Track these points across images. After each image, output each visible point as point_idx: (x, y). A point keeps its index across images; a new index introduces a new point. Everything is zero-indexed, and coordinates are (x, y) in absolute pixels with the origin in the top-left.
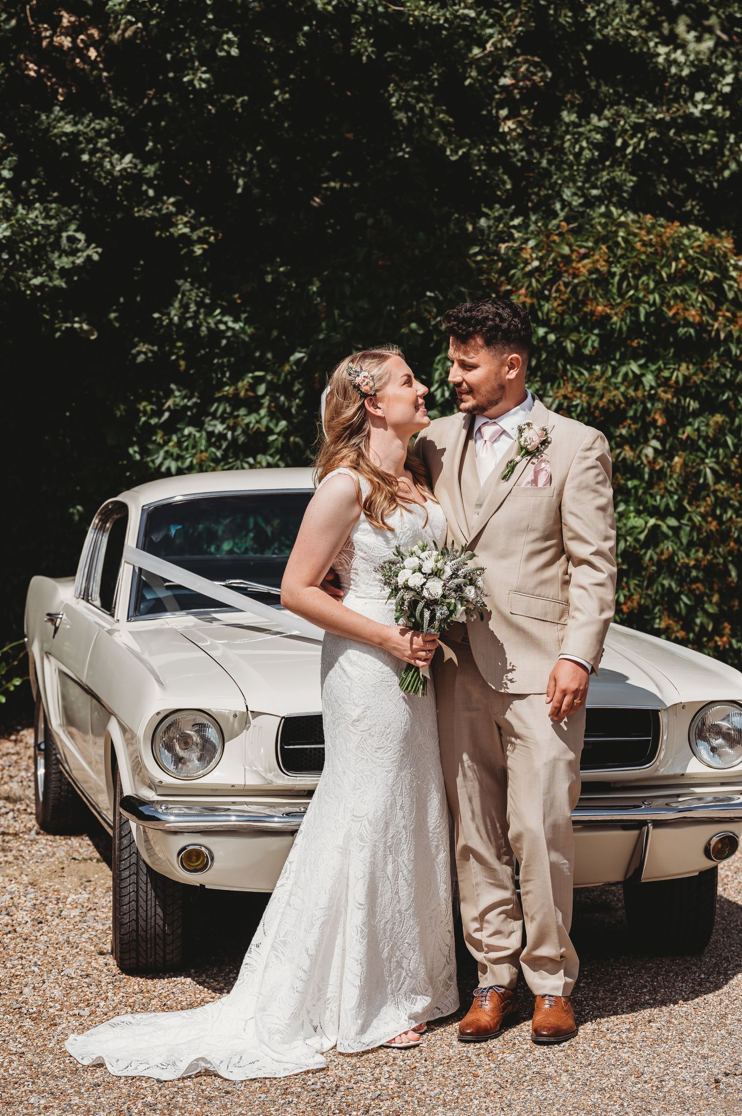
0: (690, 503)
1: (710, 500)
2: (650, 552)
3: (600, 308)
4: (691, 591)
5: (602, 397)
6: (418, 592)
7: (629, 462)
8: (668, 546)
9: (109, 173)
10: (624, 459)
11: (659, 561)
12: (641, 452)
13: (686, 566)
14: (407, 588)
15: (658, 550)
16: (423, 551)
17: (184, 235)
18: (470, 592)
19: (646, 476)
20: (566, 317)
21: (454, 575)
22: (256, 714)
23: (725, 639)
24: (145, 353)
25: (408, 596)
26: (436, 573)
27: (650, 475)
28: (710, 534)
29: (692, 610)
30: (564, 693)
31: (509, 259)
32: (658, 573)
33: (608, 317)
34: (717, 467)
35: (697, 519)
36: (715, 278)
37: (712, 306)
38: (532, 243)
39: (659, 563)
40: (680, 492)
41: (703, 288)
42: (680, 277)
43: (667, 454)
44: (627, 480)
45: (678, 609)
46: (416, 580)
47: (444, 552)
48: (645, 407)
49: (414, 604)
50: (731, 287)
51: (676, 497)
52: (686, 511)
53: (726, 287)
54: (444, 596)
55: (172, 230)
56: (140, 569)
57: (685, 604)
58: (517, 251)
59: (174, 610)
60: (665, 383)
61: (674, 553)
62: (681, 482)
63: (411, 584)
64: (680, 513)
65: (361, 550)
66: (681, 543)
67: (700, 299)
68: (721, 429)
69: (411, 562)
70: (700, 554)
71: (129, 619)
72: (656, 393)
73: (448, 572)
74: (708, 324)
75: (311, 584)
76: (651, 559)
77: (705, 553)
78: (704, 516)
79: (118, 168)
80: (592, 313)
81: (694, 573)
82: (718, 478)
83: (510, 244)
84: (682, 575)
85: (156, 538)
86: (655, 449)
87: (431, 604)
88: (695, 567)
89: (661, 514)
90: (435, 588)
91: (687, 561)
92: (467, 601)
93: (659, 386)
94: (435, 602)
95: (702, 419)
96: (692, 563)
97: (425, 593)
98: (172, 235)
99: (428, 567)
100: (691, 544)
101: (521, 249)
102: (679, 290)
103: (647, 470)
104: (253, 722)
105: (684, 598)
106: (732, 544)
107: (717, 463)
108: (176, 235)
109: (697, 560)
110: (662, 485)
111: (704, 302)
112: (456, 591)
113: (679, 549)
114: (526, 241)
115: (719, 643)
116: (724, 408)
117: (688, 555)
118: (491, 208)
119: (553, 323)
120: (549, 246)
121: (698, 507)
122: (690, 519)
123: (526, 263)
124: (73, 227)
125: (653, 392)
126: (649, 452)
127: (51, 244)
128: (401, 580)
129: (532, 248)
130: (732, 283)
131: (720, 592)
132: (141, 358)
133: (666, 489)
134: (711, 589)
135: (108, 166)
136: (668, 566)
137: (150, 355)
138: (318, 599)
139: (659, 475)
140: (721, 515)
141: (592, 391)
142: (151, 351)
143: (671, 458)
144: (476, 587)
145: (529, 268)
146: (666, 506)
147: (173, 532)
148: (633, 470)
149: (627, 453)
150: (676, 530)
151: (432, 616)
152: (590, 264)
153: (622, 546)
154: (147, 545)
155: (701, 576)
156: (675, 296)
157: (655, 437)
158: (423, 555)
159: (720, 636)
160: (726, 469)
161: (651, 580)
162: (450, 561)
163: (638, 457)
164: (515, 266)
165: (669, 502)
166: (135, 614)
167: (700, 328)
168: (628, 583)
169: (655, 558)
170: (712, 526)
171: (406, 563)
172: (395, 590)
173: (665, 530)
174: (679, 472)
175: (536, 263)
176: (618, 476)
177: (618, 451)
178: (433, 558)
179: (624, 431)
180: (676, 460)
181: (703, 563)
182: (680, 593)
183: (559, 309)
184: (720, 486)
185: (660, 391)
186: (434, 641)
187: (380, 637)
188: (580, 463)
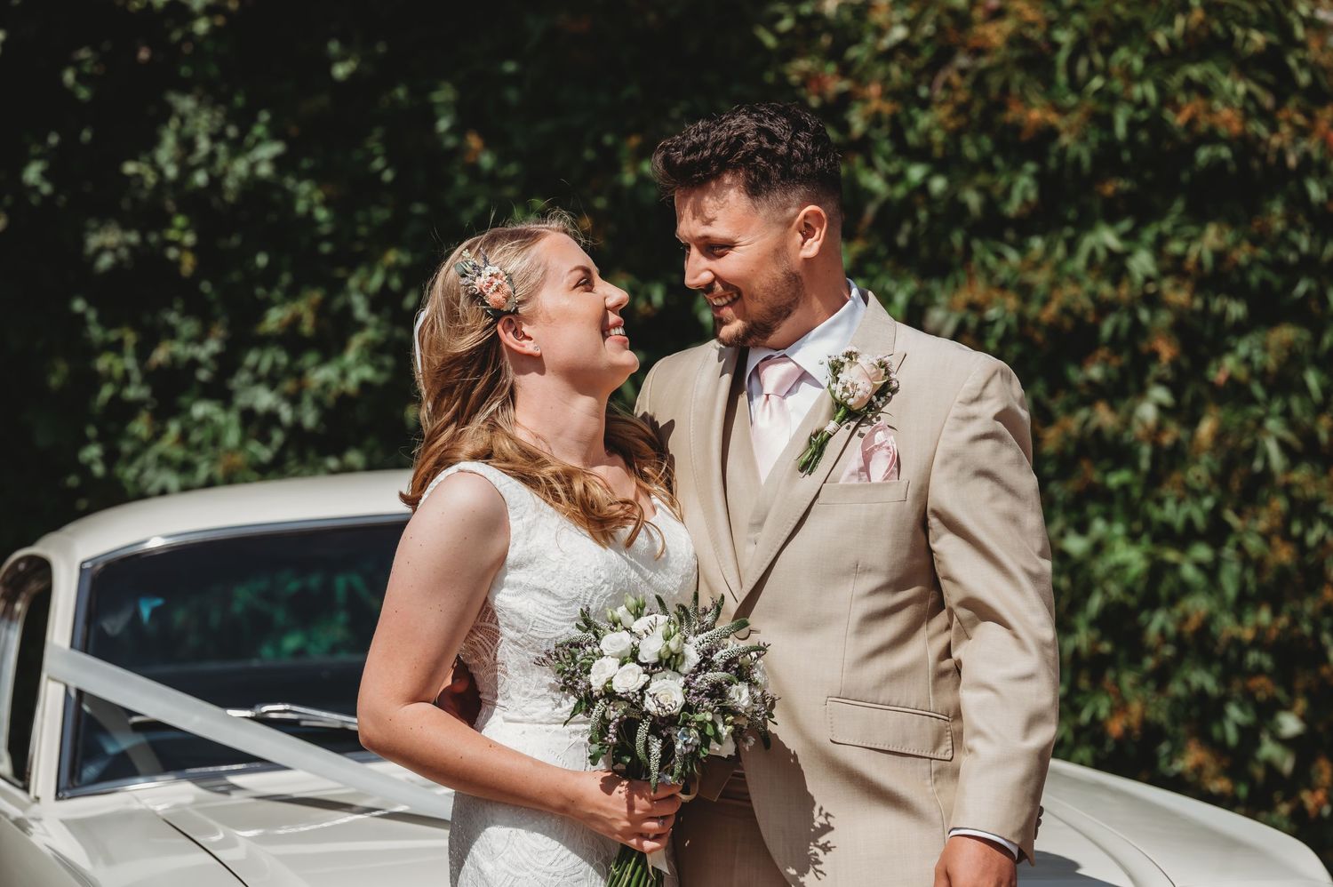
0: (1239, 512)
1: (1280, 504)
2: (1159, 617)
3: (1035, 114)
4: (1248, 695)
5: (1046, 301)
6: (634, 702)
7: (1108, 436)
8: (1198, 605)
10: (1099, 432)
11: (1180, 634)
12: (1131, 412)
13: (1236, 642)
14: (610, 695)
15: (1178, 612)
16: (638, 616)
18: (741, 696)
19: (1145, 464)
20: (966, 140)
21: (706, 663)
23: (1319, 794)
24: (114, 249)
25: (614, 714)
26: (669, 662)
27: (1155, 459)
28: (1283, 572)
29: (1250, 736)
31: (845, 27)
32: (1177, 660)
33: (1051, 133)
34: (1289, 436)
35: (1253, 544)
36: (1269, 45)
37: (1268, 101)
39: (1180, 642)
40: (1216, 490)
41: (1246, 66)
42: (1196, 47)
43: (1184, 412)
44: (1106, 472)
45: (1219, 732)
46: (628, 680)
47: (684, 615)
48: (1136, 321)
49: (629, 727)
50: (1301, 63)
51: (1208, 503)
52: (1230, 529)
53: (1291, 62)
54: (687, 707)
56: (80, 692)
57: (1236, 722)
58: (861, 12)
59: (151, 773)
60: (1173, 267)
61: (1211, 618)
62: (1216, 467)
63: (619, 687)
64: (1217, 533)
65: (512, 626)
66: (1225, 598)
67: (1241, 89)
68: (1294, 360)
69: (614, 642)
70: (1264, 616)
71: (61, 793)
72: (1158, 292)
73: (693, 658)
74: (1260, 139)
75: (415, 699)
76: (1163, 632)
77: (1276, 613)
78: (1266, 537)
80: (1016, 128)
81: (1253, 657)
82: (1293, 459)
84: (1230, 663)
85: (112, 626)
86: (1161, 408)
87: (663, 725)
88: (1255, 644)
89: (1184, 537)
90: (668, 693)
91: (1237, 630)
92: (735, 713)
93: (1164, 273)
94: (672, 720)
95: (1253, 337)
96: (1248, 634)
97: (650, 705)
99: (651, 648)
100: (1244, 597)
102: (1195, 72)
103: (1146, 451)
105: (1235, 709)
107: (1291, 428)
109: (1259, 630)
110: (1176, 477)
111: (1250, 96)
112: (711, 696)
113: (1221, 607)
115: (1310, 804)
116: (1300, 312)
117: (1239, 620)
119: (938, 153)
121: (1256, 517)
122: (1240, 547)
123: (880, 32)
125: (1151, 288)
126: (1147, 412)
128: (597, 680)
129: (893, 4)
131: (1307, 693)
132: (107, 260)
133: (1186, 485)
134: (1291, 692)
136: (1198, 644)
137: (124, 252)
138: (432, 729)
139: (1171, 459)
140: (1302, 537)
141: (1025, 291)
142: (126, 244)
143: (1192, 422)
144: (753, 684)
145: (886, 43)
146: (1189, 522)
147: (146, 612)
148: (1120, 453)
149: (1104, 416)
150: (1211, 571)
151: (668, 750)
152: (1008, 25)
153: (1096, 603)
154: (93, 641)
155: (1267, 662)
156: (1189, 85)
157: (1161, 381)
158: (639, 626)
159: (1313, 789)
160: (1310, 438)
161: (1161, 677)
162: (696, 634)
163: (1127, 424)
164: (858, 41)
165: (1198, 512)
166: (71, 782)
167: (1246, 146)
168: (1117, 682)
169: (1171, 628)
170: (1284, 554)
171: (604, 644)
172: (587, 701)
173: (1189, 572)
174: (1213, 450)
175: (899, 33)
176: (1085, 465)
177: (1083, 414)
178: (660, 631)
179: (1095, 372)
180: (1206, 428)
181: (1274, 634)
182: (1225, 699)
183: (951, 125)
184: (1296, 477)
185: (1167, 285)
186: (672, 797)
187: (560, 795)
188: (959, 428)
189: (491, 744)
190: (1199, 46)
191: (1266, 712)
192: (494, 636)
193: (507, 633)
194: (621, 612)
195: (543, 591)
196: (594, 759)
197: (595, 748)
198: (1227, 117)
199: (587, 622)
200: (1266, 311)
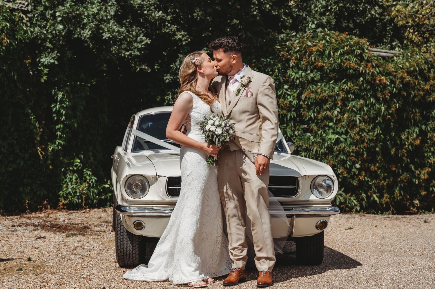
0: (350, 130)
1: (357, 129)
2: (336, 147)
3: (320, 64)
4: (351, 160)
5: (320, 95)
6: (213, 132)
7: (329, 116)
8: (343, 145)
9: (154, 17)
10: (328, 115)
11: (339, 150)
12: (333, 112)
13: (349, 152)
14: (209, 131)
15: (339, 146)
16: (214, 118)
17: (179, 38)
18: (231, 131)
19: (334, 121)
20: (308, 67)
21: (225, 126)
22: (159, 176)
23: (362, 177)
24: (169, 79)
25: (210, 134)
26: (219, 126)
27: (336, 121)
28: (357, 140)
29: (351, 167)
30: (260, 165)
31: (289, 47)
32: (339, 154)
33: (323, 66)
34: (361, 119)
35: (352, 135)
36: (361, 52)
37: (359, 62)
38: (297, 41)
39: (340, 151)
40: (347, 127)
41: (356, 56)
42: (347, 53)
43: (342, 113)
44: (329, 123)
45: (346, 166)
46: (213, 128)
47: (221, 118)
48: (335, 98)
49: (213, 136)
50: (365, 55)
51: (345, 129)
52: (349, 132)
53: (364, 55)
54: (222, 133)
57: (349, 165)
58: (292, 45)
59: (147, 149)
60: (343, 90)
61: (345, 147)
62: (347, 123)
63: (211, 129)
64: (347, 133)
65: (193, 118)
66: (347, 144)
67: (355, 60)
68: (362, 106)
69: (211, 122)
70: (354, 147)
71: (132, 152)
72: (339, 93)
73: (223, 125)
74: (358, 68)
75: (176, 130)
76: (337, 149)
77: (356, 147)
78: (355, 134)
79: (157, 15)
80: (317, 65)
81: (352, 154)
82: (360, 122)
83: (290, 42)
84: (348, 154)
86: (338, 112)
87: (218, 136)
88: (352, 152)
89: (340, 134)
90: (219, 131)
91: (349, 150)
92: (230, 134)
93: (340, 91)
94: (220, 135)
95: (355, 101)
96: (351, 150)
97: (216, 133)
98: (176, 39)
99: (217, 123)
100: (351, 144)
101: (294, 43)
102: (347, 57)
103: (335, 119)
104: (159, 179)
105: (348, 162)
106: (365, 144)
107: (360, 117)
109: (353, 149)
110: (340, 124)
111: (356, 61)
112: (226, 131)
113: (347, 146)
114: (295, 40)
115: (361, 178)
116: (363, 97)
117: (350, 148)
118: (285, 30)
119: (304, 69)
120: (303, 42)
121: (353, 131)
122: (350, 135)
123: (295, 48)
124: (142, 35)
125: (338, 93)
126: (336, 112)
127: (134, 41)
128: (207, 128)
129: (297, 43)
130: (366, 54)
131: (361, 160)
132: (167, 81)
133: (342, 125)
134: (358, 160)
135: (154, 15)
136: (342, 151)
137: (170, 80)
138: (179, 135)
139: (339, 121)
140: (361, 135)
141: (316, 92)
142: (171, 79)
143: (344, 115)
144: (233, 129)
145: (296, 50)
146: (342, 132)
147: (150, 125)
148: (330, 119)
149: (329, 113)
150: (346, 139)
151: (219, 140)
152: (316, 48)
153: (326, 144)
154: (140, 128)
155: (354, 155)
156: (346, 59)
157: (339, 108)
158: (215, 119)
159: (361, 176)
160: (364, 120)
161: (337, 156)
162: (224, 121)
163: (333, 115)
164: (292, 50)
165: (343, 130)
167: (355, 70)
168: (328, 157)
169: (338, 149)
170: (358, 137)
171: (209, 122)
172: (205, 132)
173: (342, 139)
174: (347, 120)
175: (298, 48)
176: (325, 121)
177: (325, 112)
178: (218, 120)
179: (328, 106)
180: (346, 115)
181: (355, 150)
182: (347, 160)
183: (306, 64)
184: (361, 125)
185: (340, 92)
186: (219, 148)
187: (200, 146)
188: (262, 88)
189: (189, 138)
191: (354, 163)
192: (190, 120)
193: (192, 120)
194: (211, 117)
195: (198, 113)
196: (206, 141)
197: (206, 139)
198: (353, 64)
199: (205, 118)
200: (358, 97)
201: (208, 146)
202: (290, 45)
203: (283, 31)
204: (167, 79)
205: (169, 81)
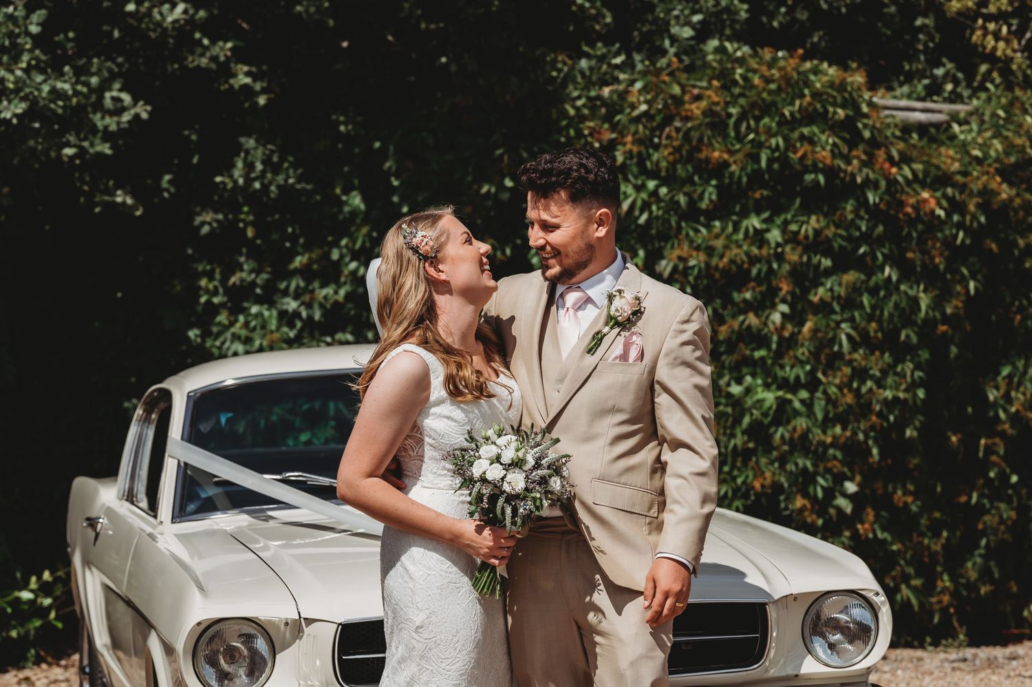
0: (825, 374)
1: (847, 370)
2: (781, 430)
3: (716, 154)
4: (828, 471)
5: (722, 257)
6: (498, 485)
7: (754, 330)
8: (801, 423)
10: (749, 327)
11: (792, 439)
12: (767, 317)
13: (822, 444)
14: (483, 480)
15: (790, 427)
16: (499, 436)
17: (246, 86)
18: (556, 484)
19: (774, 346)
20: (679, 167)
21: (538, 465)
23: (867, 526)
24: (210, 224)
25: (486, 491)
26: (517, 464)
27: (779, 344)
28: (848, 408)
29: (830, 494)
30: (667, 595)
31: (614, 104)
32: (791, 452)
33: (726, 165)
34: (853, 333)
35: (833, 390)
36: (847, 116)
37: (845, 150)
38: (638, 85)
39: (792, 442)
40: (812, 361)
41: (835, 127)
43: (795, 318)
44: (753, 350)
45: (813, 492)
46: (495, 473)
47: (525, 436)
48: (770, 268)
49: (493, 499)
50: (865, 126)
51: (808, 368)
52: (820, 382)
53: (860, 125)
54: (526, 489)
55: (232, 81)
56: (186, 464)
57: (822, 487)
58: (623, 95)
59: (225, 509)
60: (792, 238)
61: (808, 430)
62: (812, 349)
63: (489, 476)
64: (812, 384)
65: (430, 437)
66: (816, 420)
67: (831, 141)
68: (855, 290)
69: (487, 451)
70: (838, 430)
71: (174, 519)
72: (783, 252)
73: (530, 462)
74: (841, 168)
75: (372, 475)
76: (782, 437)
77: (844, 429)
78: (840, 388)
80: (707, 160)
82: (854, 345)
83: (615, 87)
84: (819, 454)
85: (205, 427)
86: (783, 315)
87: (512, 498)
88: (833, 445)
89: (794, 387)
90: (517, 482)
91: (823, 437)
92: (552, 493)
93: (786, 242)
94: (518, 496)
95: (834, 278)
96: (829, 440)
97: (506, 487)
98: (231, 86)
99: (508, 456)
100: (826, 419)
101: (626, 92)
102: (806, 131)
103: (775, 338)
105: (821, 481)
106: (874, 418)
107: (854, 328)
108: (236, 86)
109: (834, 437)
110: (791, 353)
111: (835, 144)
112: (540, 484)
113: (814, 425)
114: (632, 82)
115: (861, 531)
116: (860, 264)
117: (824, 432)
118: (593, 46)
119: (663, 174)
120: (657, 86)
121: (835, 377)
122: (825, 392)
123: (633, 107)
125: (779, 250)
126: (776, 317)
128: (476, 471)
129: (640, 91)
130: (866, 121)
131: (861, 473)
132: (206, 229)
133: (796, 358)
136: (801, 444)
137: (215, 225)
138: (381, 493)
139: (788, 344)
140: (859, 389)
141: (710, 251)
142: (217, 221)
143: (801, 323)
144: (562, 477)
145: (636, 113)
146: (798, 378)
147: (223, 420)
148: (759, 339)
149: (752, 319)
150: (809, 404)
151: (515, 511)
152: (704, 104)
153: (746, 420)
154: (194, 436)
155: (839, 455)
156: (803, 138)
157: (784, 301)
158: (502, 441)
159: (862, 523)
160: (864, 334)
161: (783, 460)
162: (532, 448)
163: (765, 324)
164: (621, 112)
165: (801, 372)
166: (180, 514)
167: (831, 172)
168: (757, 463)
169: (787, 436)
170: (849, 399)
171: (482, 451)
172: (468, 482)
173: (797, 405)
174: (811, 339)
175: (644, 107)
176: (742, 346)
177: (741, 318)
178: (514, 444)
179: (748, 295)
180: (808, 325)
181: (842, 440)
182: (816, 473)
183: (671, 158)
184: (856, 356)
185: (788, 248)
187: (451, 532)
188: (675, 337)
189: (413, 501)
190: (809, 117)
191: (839, 479)
192: (419, 440)
193: (427, 440)
194: (490, 433)
195: (448, 418)
196: (471, 514)
197: (473, 508)
198: (824, 154)
199: (471, 437)
200: (843, 262)
201: (479, 530)
202: (615, 97)
203: (586, 49)
204: (203, 223)
205: (212, 230)
